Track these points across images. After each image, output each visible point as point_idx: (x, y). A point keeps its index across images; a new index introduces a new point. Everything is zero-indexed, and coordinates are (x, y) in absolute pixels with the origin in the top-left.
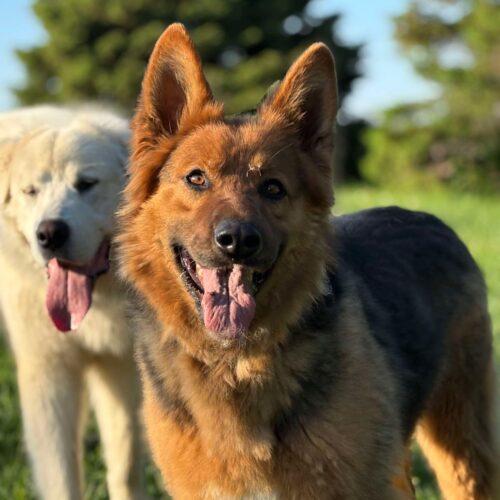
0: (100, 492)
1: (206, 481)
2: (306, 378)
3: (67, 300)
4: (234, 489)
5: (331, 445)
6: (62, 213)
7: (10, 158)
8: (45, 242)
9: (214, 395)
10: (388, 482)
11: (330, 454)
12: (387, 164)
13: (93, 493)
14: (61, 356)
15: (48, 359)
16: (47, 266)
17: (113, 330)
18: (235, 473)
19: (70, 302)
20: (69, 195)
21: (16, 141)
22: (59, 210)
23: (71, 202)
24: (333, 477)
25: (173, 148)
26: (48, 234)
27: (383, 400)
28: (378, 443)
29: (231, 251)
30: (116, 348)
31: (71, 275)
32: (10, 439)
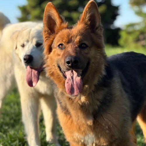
0: (43, 134)
1: (74, 131)
2: (101, 101)
3: (32, 78)
4: (82, 134)
5: (110, 121)
6: (31, 53)
7: (18, 36)
8: (26, 61)
9: (75, 107)
10: (127, 132)
11: (110, 123)
12: (126, 41)
13: (42, 134)
14: (33, 94)
15: (29, 95)
16: (26, 68)
17: (47, 87)
18: (82, 129)
19: (33, 78)
20: (34, 48)
21: (19, 31)
22: (30, 52)
23: (34, 50)
24: (111, 130)
25: (54, 39)
26: (27, 59)
27: (126, 108)
28: (124, 120)
29: (70, 66)
30: (49, 93)
31: (33, 70)
32: (17, 118)
